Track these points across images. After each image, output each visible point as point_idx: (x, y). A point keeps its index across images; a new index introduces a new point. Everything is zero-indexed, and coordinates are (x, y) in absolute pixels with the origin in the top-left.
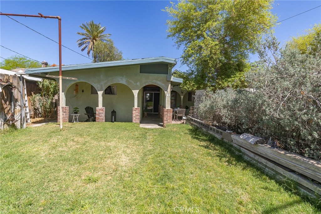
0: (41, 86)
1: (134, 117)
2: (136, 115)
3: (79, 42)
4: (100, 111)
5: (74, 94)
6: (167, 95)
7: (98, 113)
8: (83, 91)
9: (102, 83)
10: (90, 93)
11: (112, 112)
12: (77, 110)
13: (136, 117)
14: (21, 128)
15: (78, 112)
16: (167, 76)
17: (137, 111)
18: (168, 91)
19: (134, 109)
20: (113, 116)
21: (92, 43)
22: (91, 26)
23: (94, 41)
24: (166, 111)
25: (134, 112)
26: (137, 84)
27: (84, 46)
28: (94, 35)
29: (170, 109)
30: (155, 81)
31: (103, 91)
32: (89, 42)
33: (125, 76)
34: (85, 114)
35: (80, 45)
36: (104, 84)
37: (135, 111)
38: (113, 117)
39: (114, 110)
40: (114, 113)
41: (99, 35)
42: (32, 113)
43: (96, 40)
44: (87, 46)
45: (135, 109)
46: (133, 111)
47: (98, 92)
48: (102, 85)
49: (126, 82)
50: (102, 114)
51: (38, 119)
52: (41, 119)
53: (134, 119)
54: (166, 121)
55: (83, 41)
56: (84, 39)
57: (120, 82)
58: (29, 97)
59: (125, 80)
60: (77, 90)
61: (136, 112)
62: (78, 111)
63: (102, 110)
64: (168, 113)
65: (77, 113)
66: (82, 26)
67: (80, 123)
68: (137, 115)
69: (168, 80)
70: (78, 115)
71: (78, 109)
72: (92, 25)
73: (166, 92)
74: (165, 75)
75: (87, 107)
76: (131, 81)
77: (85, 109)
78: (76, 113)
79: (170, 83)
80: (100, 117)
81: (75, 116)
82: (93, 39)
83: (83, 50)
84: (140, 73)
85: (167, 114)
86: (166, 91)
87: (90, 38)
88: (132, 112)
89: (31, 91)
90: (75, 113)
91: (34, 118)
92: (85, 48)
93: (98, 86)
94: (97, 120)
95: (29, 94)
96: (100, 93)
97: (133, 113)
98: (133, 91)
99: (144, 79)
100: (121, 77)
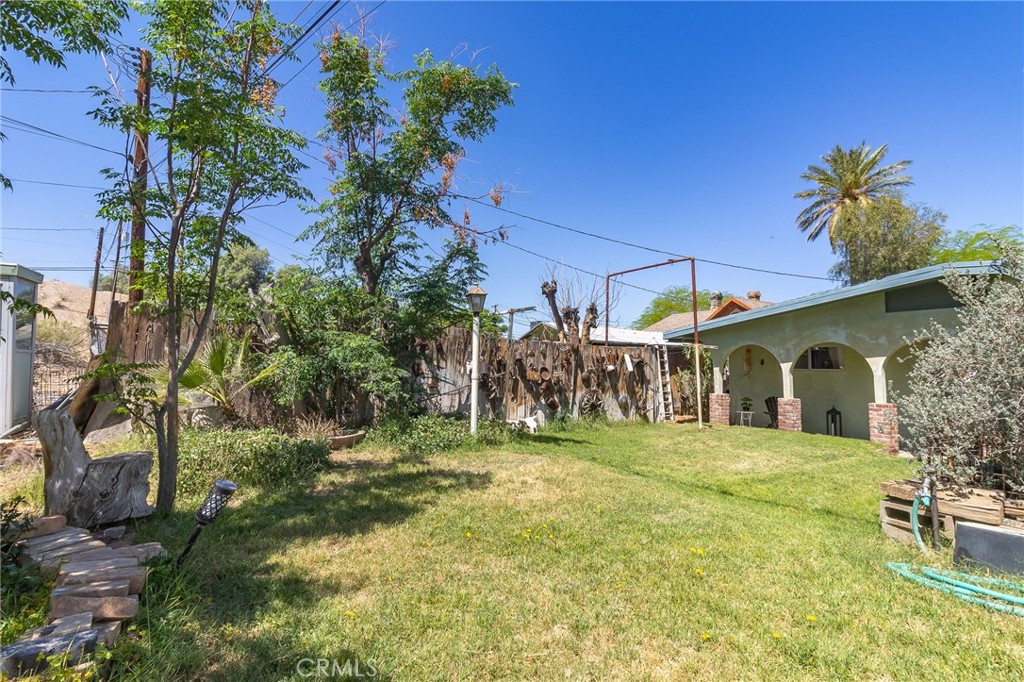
0: (688, 357)
1: (875, 427)
3: (803, 219)
4: (787, 406)
7: (782, 410)
8: (762, 363)
9: (790, 345)
11: (828, 413)
12: (748, 403)
13: (881, 428)
14: (655, 421)
15: (751, 408)
17: (882, 412)
19: (873, 406)
20: (832, 422)
21: (839, 209)
22: (835, 161)
23: (848, 201)
25: (873, 414)
26: (880, 341)
27: (817, 224)
28: (845, 183)
31: (792, 363)
32: (832, 210)
33: (843, 325)
35: (805, 224)
36: (793, 347)
37: (875, 413)
38: (833, 425)
39: (834, 409)
40: (835, 415)
41: (863, 178)
42: (679, 405)
44: (825, 223)
45: (875, 407)
46: (870, 412)
47: (781, 365)
48: (788, 350)
49: (847, 337)
50: (792, 414)
51: (687, 417)
52: (692, 417)
53: (874, 432)
55: (814, 211)
56: (818, 204)
57: (831, 341)
58: (674, 376)
59: (844, 335)
60: (749, 361)
61: (880, 415)
62: (751, 405)
63: (791, 405)
65: (748, 410)
66: (808, 173)
67: (755, 429)
68: (884, 424)
70: (752, 413)
71: (749, 400)
72: (837, 159)
75: (769, 397)
76: (859, 335)
77: (766, 400)
80: (788, 419)
81: (745, 415)
82: (843, 197)
83: (814, 236)
84: (887, 311)
87: (834, 198)
88: (868, 414)
89: (677, 365)
90: (745, 409)
91: (682, 414)
92: (820, 229)
93: (782, 351)
94: (782, 425)
95: (673, 372)
96: (786, 367)
97: (870, 416)
98: (867, 359)
99: (898, 326)
100: (834, 328)
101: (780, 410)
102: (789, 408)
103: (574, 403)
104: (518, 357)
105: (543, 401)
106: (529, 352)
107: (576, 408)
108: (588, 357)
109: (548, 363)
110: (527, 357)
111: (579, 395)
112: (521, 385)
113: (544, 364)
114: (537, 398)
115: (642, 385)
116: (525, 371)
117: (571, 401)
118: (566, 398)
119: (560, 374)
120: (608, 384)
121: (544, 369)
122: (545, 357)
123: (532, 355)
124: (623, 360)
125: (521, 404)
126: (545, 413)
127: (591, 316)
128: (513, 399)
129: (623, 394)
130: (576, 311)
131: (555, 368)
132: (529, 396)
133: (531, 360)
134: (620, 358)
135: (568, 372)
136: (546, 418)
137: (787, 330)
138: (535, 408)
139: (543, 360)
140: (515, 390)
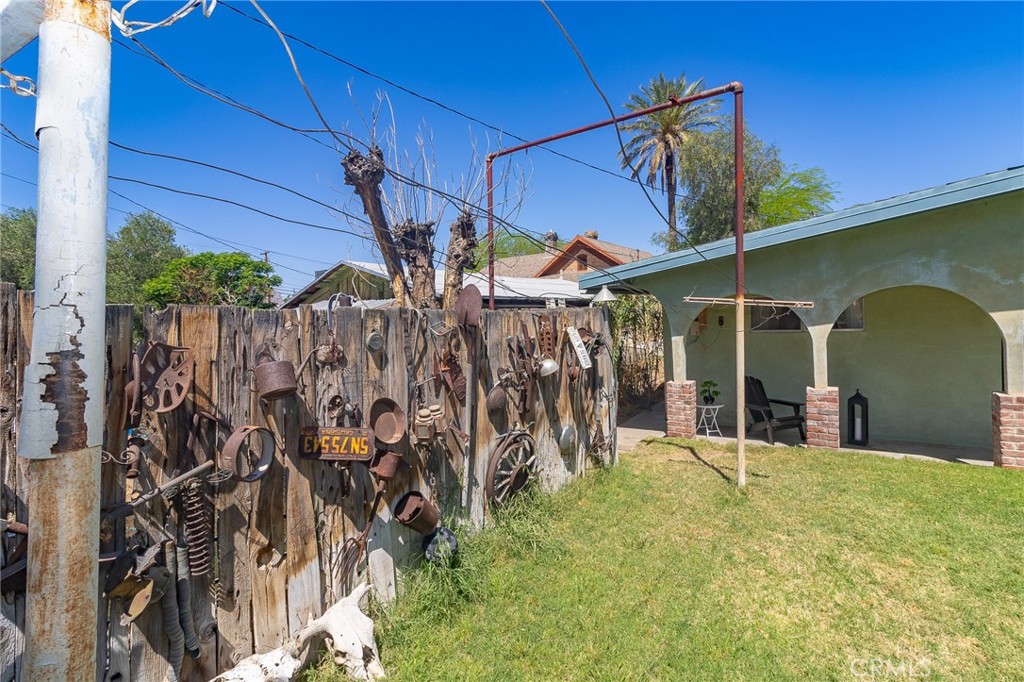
1: (1011, 439)
4: (826, 403)
5: (693, 333)
7: (815, 410)
8: (721, 322)
11: (850, 401)
12: (712, 389)
19: (1008, 400)
21: (661, 145)
22: (658, 92)
23: (669, 137)
25: (1008, 416)
27: (639, 160)
28: (666, 117)
31: (830, 325)
32: (653, 145)
35: (628, 160)
36: (834, 296)
39: (859, 395)
43: (675, 135)
44: (645, 160)
46: (1003, 411)
47: (810, 329)
48: (825, 302)
50: (834, 417)
53: (1009, 447)
55: (636, 146)
56: (639, 140)
60: (702, 321)
62: (716, 393)
63: (834, 401)
70: (718, 407)
72: (660, 88)
76: (980, 270)
80: (827, 426)
81: (708, 411)
82: (664, 134)
87: (654, 133)
88: (999, 416)
92: (640, 168)
94: (813, 437)
96: (819, 334)
97: (1004, 419)
103: (473, 482)
104: (275, 382)
105: (385, 514)
106: (323, 352)
107: (478, 496)
108: (498, 344)
109: (394, 379)
110: (316, 375)
111: (483, 454)
112: (299, 485)
113: (378, 386)
114: (363, 514)
115: (593, 392)
116: (314, 429)
117: (465, 482)
118: (453, 477)
119: (434, 411)
120: (540, 407)
121: (385, 405)
122: (382, 361)
123: (337, 361)
124: (567, 341)
125: (303, 559)
126: (392, 550)
127: (463, 242)
128: (264, 554)
129: (567, 423)
130: (428, 231)
131: (416, 395)
132: (333, 518)
133: (331, 384)
134: (561, 336)
135: (456, 399)
136: (397, 564)
138: (360, 547)
139: (374, 373)
140: (271, 515)
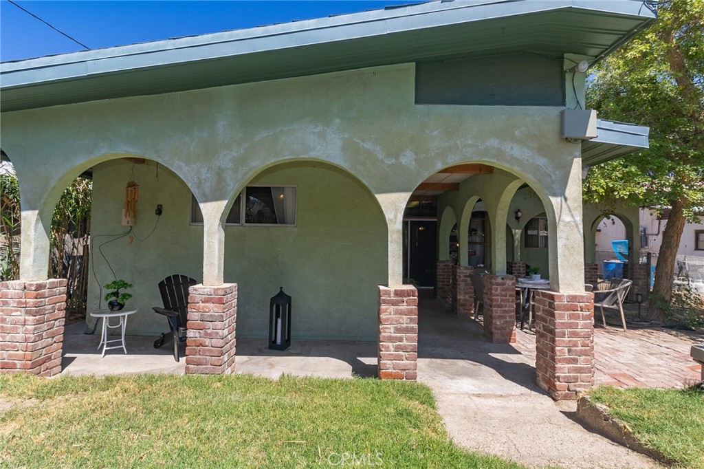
1: (390, 339)
2: (397, 330)
4: (210, 305)
5: (124, 223)
6: (566, 218)
8: (159, 212)
9: (225, 160)
10: (189, 219)
11: (273, 300)
12: (122, 291)
13: (401, 340)
15: (127, 302)
16: (562, 113)
17: (404, 307)
18: (567, 193)
19: (388, 293)
20: (277, 316)
24: (566, 308)
26: (403, 160)
29: (583, 292)
30: (494, 143)
31: (225, 203)
33: (337, 121)
34: (157, 310)
36: (231, 165)
37: (392, 308)
38: (280, 321)
39: (281, 294)
40: (281, 303)
45: (393, 297)
46: (383, 307)
48: (220, 172)
49: (344, 149)
50: (219, 324)
53: (387, 349)
54: (569, 361)
59: (339, 143)
61: (401, 313)
62: (125, 296)
63: (220, 301)
64: (578, 317)
65: (121, 307)
68: (407, 330)
69: (566, 135)
70: (126, 314)
71: (125, 285)
73: (555, 201)
74: (554, 111)
75: (168, 279)
76: (368, 146)
77: (161, 285)
78: (116, 306)
79: (578, 152)
81: (113, 321)
84: (417, 102)
85: (571, 326)
86: (555, 195)
90: (112, 306)
93: (204, 174)
96: (213, 212)
97: (383, 316)
98: (378, 197)
99: (435, 133)
100: (320, 128)
101: (193, 315)
102: (214, 310)
137: (221, 124)
